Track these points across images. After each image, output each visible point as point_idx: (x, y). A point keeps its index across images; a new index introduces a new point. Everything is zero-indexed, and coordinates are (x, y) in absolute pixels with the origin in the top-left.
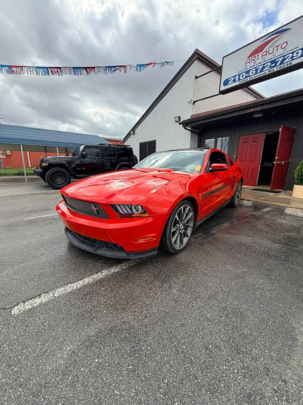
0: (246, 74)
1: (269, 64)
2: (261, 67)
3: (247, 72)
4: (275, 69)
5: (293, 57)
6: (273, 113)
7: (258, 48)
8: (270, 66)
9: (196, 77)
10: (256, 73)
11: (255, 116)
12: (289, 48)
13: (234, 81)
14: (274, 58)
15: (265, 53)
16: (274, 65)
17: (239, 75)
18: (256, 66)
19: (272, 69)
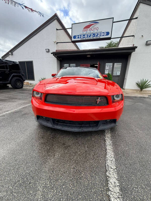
0: (83, 36)
1: (92, 35)
2: (89, 35)
3: (84, 35)
4: (95, 38)
5: (100, 35)
6: (94, 56)
7: (88, 26)
8: (93, 36)
9: (57, 30)
10: (87, 37)
11: (88, 56)
12: (99, 31)
13: (78, 38)
14: (94, 33)
15: (90, 29)
16: (94, 36)
17: (81, 35)
18: (87, 34)
19: (94, 37)
